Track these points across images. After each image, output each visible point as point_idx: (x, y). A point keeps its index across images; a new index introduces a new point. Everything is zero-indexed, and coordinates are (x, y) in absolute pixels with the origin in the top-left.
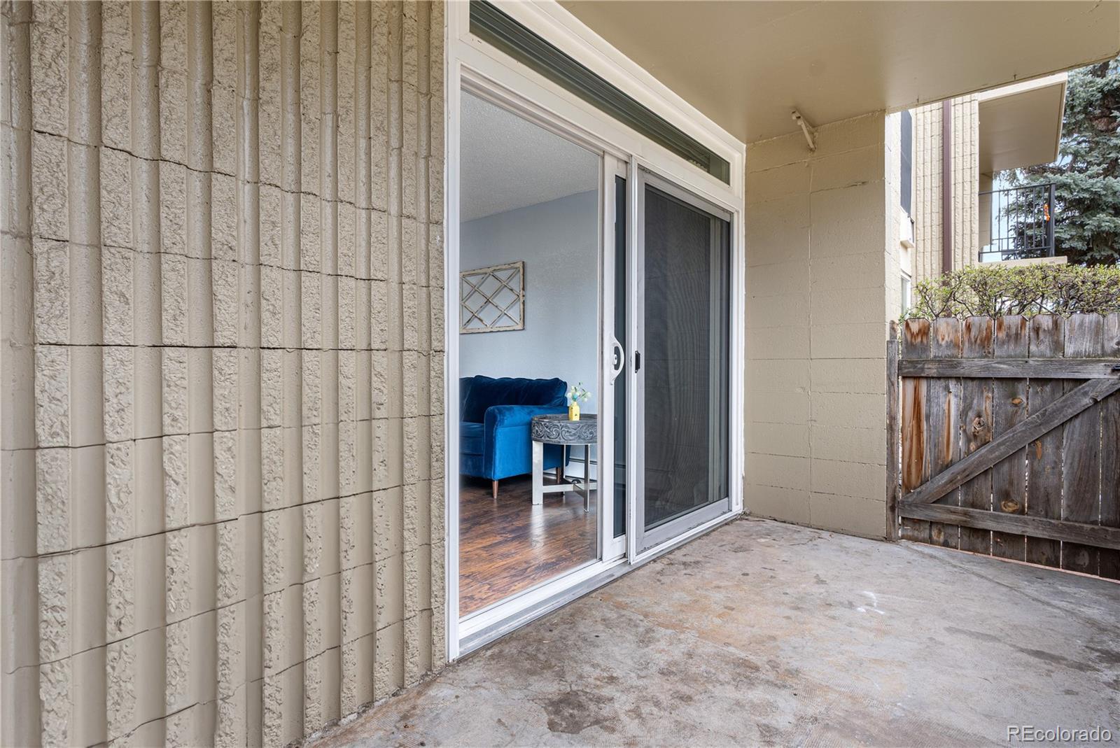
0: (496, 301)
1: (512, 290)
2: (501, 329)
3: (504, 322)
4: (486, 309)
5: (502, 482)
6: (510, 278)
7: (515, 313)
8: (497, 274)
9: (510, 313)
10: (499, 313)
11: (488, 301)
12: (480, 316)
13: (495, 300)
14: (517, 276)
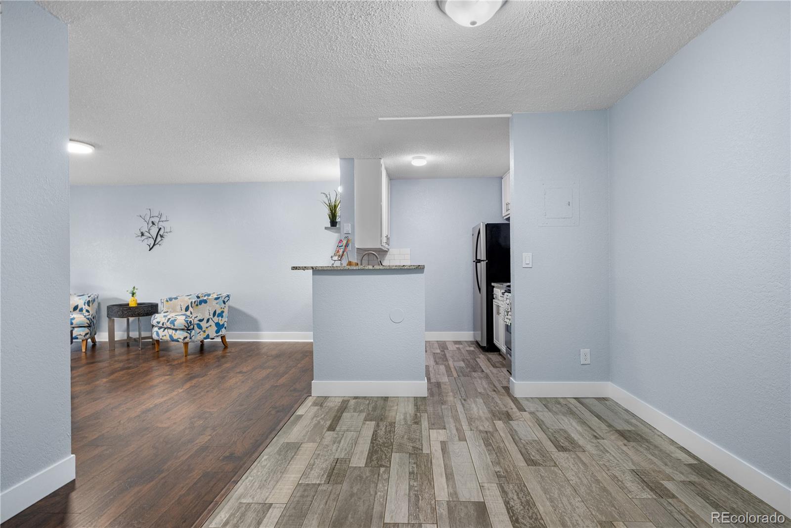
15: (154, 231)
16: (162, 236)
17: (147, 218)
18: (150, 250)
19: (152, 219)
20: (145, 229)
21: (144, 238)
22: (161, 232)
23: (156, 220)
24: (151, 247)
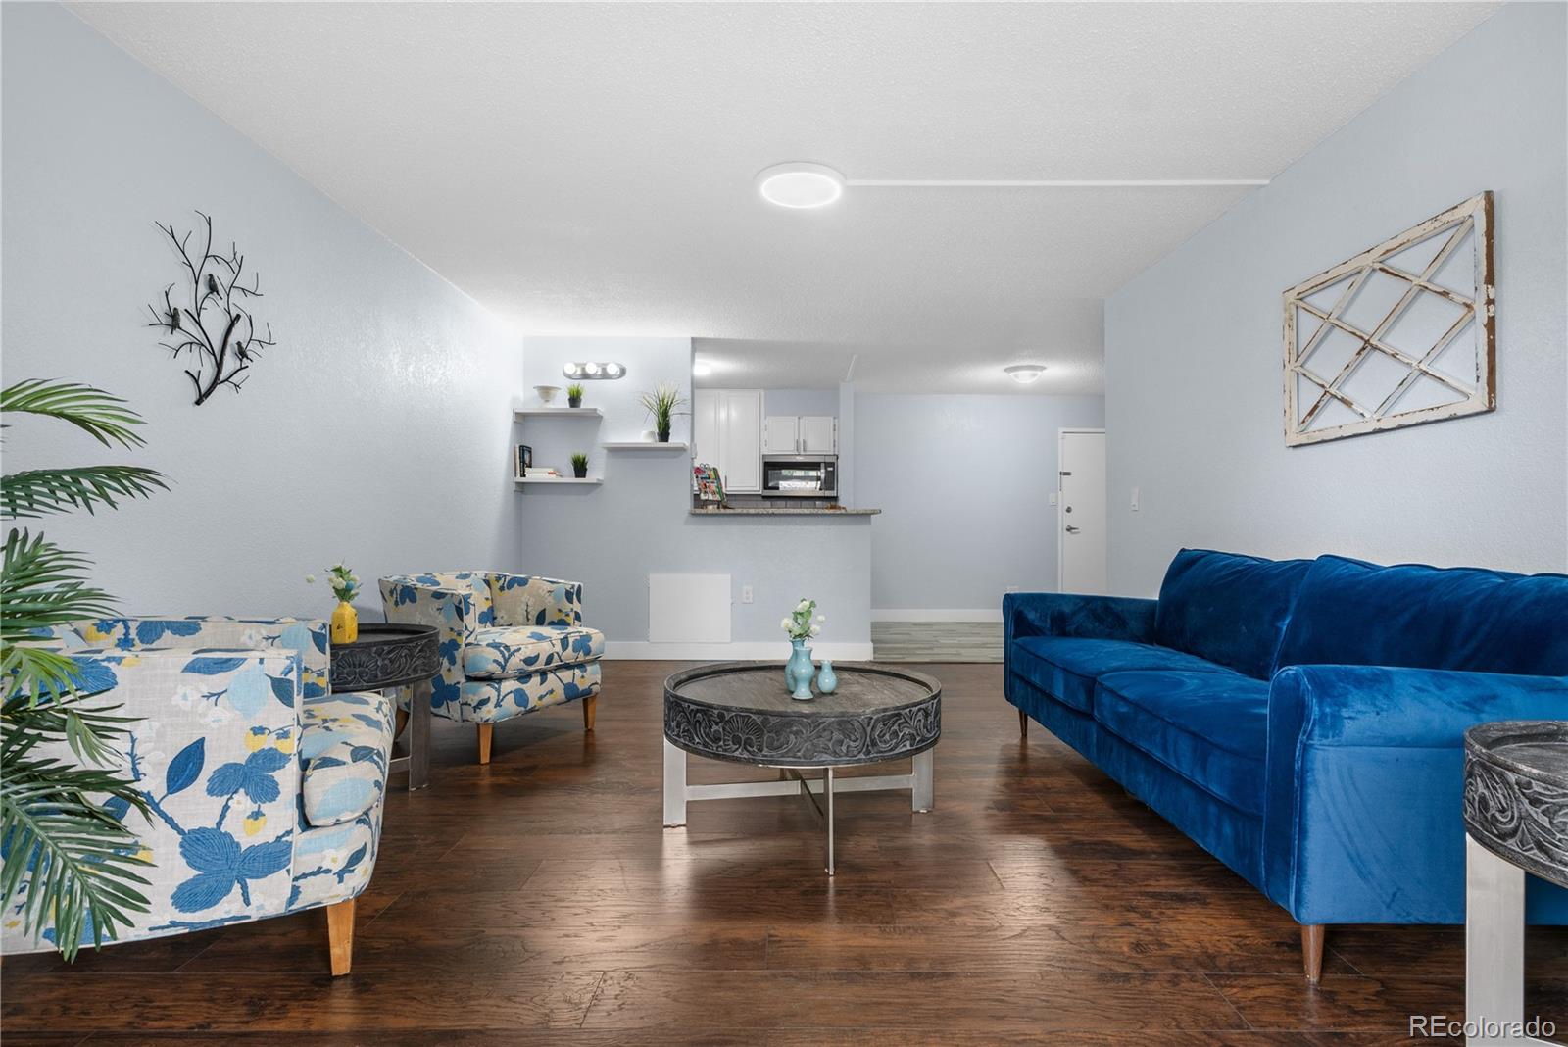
0: (1392, 341)
1: (1445, 294)
2: (1407, 420)
3: (1423, 397)
4: (1361, 371)
5: (1333, 935)
6: (1439, 258)
7: (1462, 364)
8: (1394, 262)
9: (1441, 367)
10: (1406, 371)
11: (1367, 347)
12: (1347, 392)
13: (1389, 340)
14: (1467, 249)
15: (214, 321)
16: (242, 353)
17: (195, 253)
18: (198, 403)
19: (210, 268)
20: (183, 301)
21: (178, 338)
22: (240, 334)
23: (223, 277)
24: (204, 385)
